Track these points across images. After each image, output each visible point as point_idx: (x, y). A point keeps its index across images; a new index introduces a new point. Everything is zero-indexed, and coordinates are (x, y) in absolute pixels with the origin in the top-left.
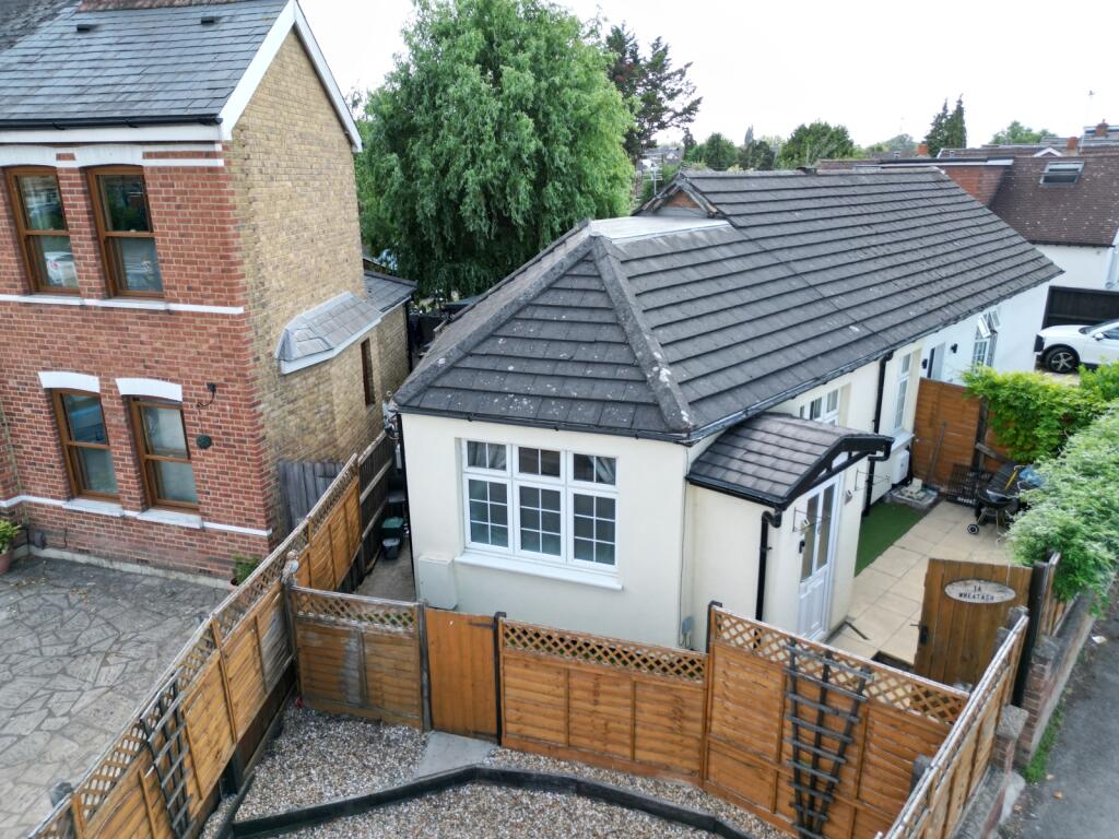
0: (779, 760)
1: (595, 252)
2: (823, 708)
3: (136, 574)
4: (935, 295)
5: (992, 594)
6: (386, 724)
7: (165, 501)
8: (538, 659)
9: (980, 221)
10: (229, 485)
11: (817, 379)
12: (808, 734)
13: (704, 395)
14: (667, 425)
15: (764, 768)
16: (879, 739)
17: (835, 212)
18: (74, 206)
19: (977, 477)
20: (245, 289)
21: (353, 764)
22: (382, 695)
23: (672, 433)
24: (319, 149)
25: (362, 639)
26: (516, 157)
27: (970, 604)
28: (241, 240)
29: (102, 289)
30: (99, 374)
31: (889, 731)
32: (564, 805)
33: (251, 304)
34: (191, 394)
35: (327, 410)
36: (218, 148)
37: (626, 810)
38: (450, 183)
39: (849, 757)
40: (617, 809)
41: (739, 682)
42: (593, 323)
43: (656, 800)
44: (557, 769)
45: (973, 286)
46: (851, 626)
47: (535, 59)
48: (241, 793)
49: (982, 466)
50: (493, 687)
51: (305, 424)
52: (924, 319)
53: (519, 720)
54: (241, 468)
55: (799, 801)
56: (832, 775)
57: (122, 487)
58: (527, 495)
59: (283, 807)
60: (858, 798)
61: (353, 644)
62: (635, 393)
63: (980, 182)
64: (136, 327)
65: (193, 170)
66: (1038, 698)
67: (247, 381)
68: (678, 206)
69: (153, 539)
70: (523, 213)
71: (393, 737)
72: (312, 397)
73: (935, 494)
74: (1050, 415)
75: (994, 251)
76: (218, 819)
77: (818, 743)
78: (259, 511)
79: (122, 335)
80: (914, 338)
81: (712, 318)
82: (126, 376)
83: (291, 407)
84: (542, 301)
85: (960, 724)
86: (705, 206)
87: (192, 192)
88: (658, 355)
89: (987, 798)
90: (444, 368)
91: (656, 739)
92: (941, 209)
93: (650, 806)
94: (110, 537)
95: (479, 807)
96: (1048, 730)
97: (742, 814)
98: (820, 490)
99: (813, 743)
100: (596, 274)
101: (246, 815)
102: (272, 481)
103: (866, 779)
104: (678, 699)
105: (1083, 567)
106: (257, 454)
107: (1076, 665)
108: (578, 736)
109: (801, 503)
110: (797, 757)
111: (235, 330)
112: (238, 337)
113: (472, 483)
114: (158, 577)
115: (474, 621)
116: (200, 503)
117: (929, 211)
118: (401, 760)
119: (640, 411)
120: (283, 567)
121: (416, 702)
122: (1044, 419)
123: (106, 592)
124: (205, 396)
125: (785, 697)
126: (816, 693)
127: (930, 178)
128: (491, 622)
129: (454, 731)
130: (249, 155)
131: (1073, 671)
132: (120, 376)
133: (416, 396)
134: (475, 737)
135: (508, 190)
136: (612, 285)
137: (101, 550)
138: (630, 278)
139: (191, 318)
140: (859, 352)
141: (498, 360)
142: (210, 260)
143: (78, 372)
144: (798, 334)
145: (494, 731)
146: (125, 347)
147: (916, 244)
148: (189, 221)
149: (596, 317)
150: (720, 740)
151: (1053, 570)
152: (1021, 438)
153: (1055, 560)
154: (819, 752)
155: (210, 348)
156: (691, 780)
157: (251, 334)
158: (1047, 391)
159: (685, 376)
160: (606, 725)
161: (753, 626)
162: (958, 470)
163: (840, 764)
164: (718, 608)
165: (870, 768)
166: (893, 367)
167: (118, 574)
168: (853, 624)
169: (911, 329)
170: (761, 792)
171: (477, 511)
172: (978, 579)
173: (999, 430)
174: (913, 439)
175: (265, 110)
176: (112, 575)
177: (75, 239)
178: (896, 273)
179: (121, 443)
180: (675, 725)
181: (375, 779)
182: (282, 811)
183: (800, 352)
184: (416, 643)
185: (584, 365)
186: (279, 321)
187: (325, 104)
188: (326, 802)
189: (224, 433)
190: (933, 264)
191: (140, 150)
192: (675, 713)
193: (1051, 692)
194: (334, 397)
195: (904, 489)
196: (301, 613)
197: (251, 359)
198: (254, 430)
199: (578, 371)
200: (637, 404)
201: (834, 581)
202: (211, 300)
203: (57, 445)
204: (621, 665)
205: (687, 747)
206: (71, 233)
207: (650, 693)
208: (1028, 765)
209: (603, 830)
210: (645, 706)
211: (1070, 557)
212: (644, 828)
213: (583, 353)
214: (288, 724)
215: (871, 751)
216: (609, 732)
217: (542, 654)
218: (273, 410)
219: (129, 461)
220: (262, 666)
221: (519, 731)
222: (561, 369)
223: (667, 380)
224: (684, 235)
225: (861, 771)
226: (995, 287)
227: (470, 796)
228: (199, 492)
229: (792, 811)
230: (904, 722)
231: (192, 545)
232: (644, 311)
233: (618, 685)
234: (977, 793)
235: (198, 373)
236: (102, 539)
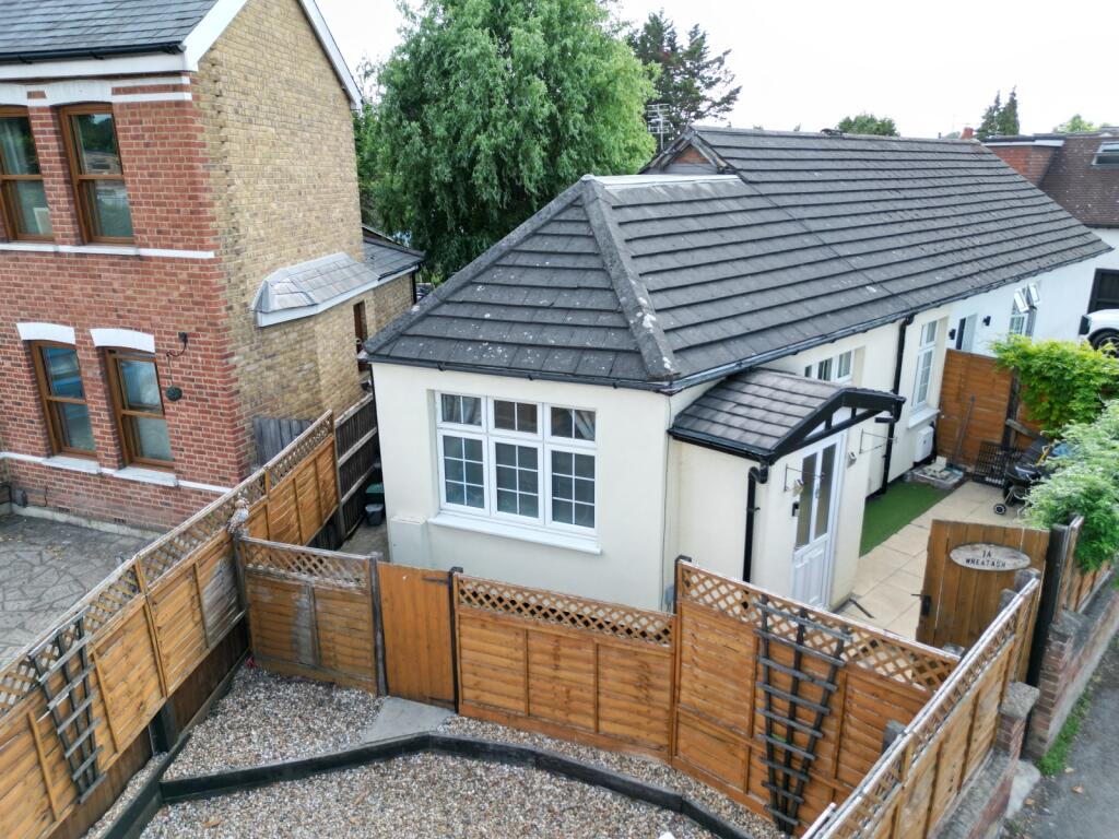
0: (752, 734)
1: (585, 196)
2: (798, 674)
3: (113, 534)
4: (966, 262)
5: (1003, 560)
6: (340, 687)
7: (146, 459)
8: (495, 618)
9: (1022, 194)
10: (202, 441)
11: (823, 336)
12: (782, 705)
13: (692, 343)
14: (647, 373)
15: (737, 743)
16: (861, 711)
17: (860, 175)
18: (47, 147)
19: (1007, 456)
20: (216, 233)
21: (298, 727)
22: (335, 656)
23: (655, 382)
24: (310, 99)
25: (314, 595)
26: (529, 124)
27: (979, 571)
28: (211, 180)
29: (76, 235)
30: (74, 325)
31: (871, 701)
32: (521, 778)
33: (224, 251)
34: (163, 345)
35: (310, 370)
36: (185, 80)
37: (587, 786)
38: (462, 151)
39: (827, 731)
40: (578, 784)
41: (709, 646)
42: (578, 269)
43: (619, 775)
44: (515, 740)
45: (1010, 256)
46: (855, 603)
47: (547, 24)
48: (172, 751)
49: (1012, 442)
50: (449, 649)
51: (285, 381)
52: (951, 285)
53: (476, 686)
54: (214, 423)
55: (773, 781)
56: (808, 752)
57: (98, 443)
58: (503, 451)
59: (215, 767)
60: (836, 777)
61: (304, 600)
62: (616, 340)
63: (1027, 163)
64: (107, 274)
65: (160, 105)
66: (1056, 679)
67: (218, 331)
68: (687, 162)
69: (130, 498)
70: (537, 182)
71: (344, 701)
72: (294, 354)
73: (961, 473)
74: (1087, 386)
75: (1035, 224)
76: (144, 777)
77: (793, 715)
78: (233, 469)
79: (96, 283)
80: (938, 303)
81: (710, 268)
82: (100, 326)
83: (269, 361)
84: (525, 247)
85: (945, 689)
86: (714, 160)
87: (160, 129)
88: (643, 301)
89: (987, 784)
90: (418, 316)
91: (621, 709)
92: (979, 180)
93: (612, 781)
94: (89, 496)
95: (429, 777)
96: (1070, 720)
97: (711, 795)
98: (817, 448)
99: (787, 715)
100: (584, 219)
101: (175, 775)
102: (247, 438)
103: (845, 755)
104: (644, 665)
105: (1110, 532)
106: (230, 408)
107: (1106, 653)
108: (540, 704)
109: (795, 460)
110: (770, 731)
111: (205, 275)
112: (208, 284)
113: (446, 439)
114: (135, 537)
115: (428, 577)
116: (174, 460)
117: (966, 181)
118: (349, 724)
119: (621, 359)
120: (231, 516)
121: (370, 665)
122: (1081, 390)
123: (81, 551)
124: (177, 347)
125: (757, 662)
126: (790, 657)
127: (969, 149)
128: (446, 577)
129: (410, 697)
130: (220, 92)
131: (1103, 658)
132: (95, 327)
133: (386, 344)
134: (432, 704)
135: (520, 158)
136: (600, 229)
137: (80, 509)
138: (621, 224)
139: (161, 263)
140: (874, 313)
141: (475, 307)
142: (179, 201)
143: (54, 322)
144: (806, 291)
145: (452, 698)
146: (99, 296)
147: (949, 212)
148: (157, 160)
149: (581, 263)
150: (689, 711)
151: (1074, 535)
152: (1056, 412)
153: (1077, 523)
154: (793, 724)
155: (181, 295)
156: (659, 756)
157: (223, 281)
158: (1084, 361)
159: (673, 324)
160: (568, 692)
161: (738, 587)
162: (987, 448)
163: (816, 738)
164: (685, 563)
165: (850, 743)
166: (913, 332)
167: (95, 534)
168: (860, 602)
169: (936, 294)
170: (732, 770)
171: (452, 470)
172: (988, 543)
173: (1032, 404)
174: (938, 415)
175: (244, 48)
176: (90, 534)
177: (48, 183)
178: (924, 238)
179: (95, 397)
180: (642, 694)
181: (319, 743)
182: (214, 772)
183: (807, 309)
184: (369, 600)
185: (564, 312)
186: (258, 272)
187: (318, 53)
188: (262, 764)
189: (198, 387)
190: (966, 232)
191: (109, 86)
192: (641, 680)
193: (1074, 676)
194: (319, 357)
195: (926, 468)
196: (250, 566)
197: (223, 308)
198: (226, 383)
199: (558, 318)
200: (617, 352)
201: (835, 552)
202: (181, 244)
203: (36, 400)
204: (583, 626)
205: (656, 719)
206: (45, 176)
207: (613, 657)
208: (1045, 755)
209: (560, 806)
210: (610, 672)
211: (1095, 521)
212: (604, 805)
213: (564, 300)
214: (237, 684)
215: (850, 724)
216: (571, 701)
217: (499, 613)
218: (248, 364)
219: (105, 416)
220: (203, 619)
221: (477, 697)
222: (540, 317)
223: (651, 326)
224: (688, 186)
225: (839, 747)
226: (1035, 258)
227: (420, 765)
228: (173, 448)
229: (765, 791)
230: (887, 690)
231: (167, 504)
232: (633, 257)
233: (580, 648)
234: (976, 778)
235: (169, 324)
236: (80, 497)
